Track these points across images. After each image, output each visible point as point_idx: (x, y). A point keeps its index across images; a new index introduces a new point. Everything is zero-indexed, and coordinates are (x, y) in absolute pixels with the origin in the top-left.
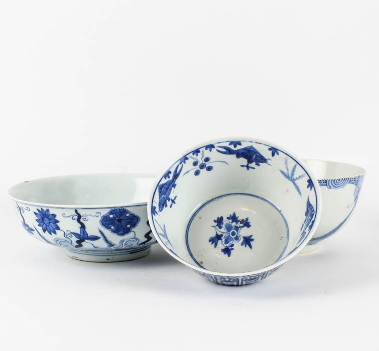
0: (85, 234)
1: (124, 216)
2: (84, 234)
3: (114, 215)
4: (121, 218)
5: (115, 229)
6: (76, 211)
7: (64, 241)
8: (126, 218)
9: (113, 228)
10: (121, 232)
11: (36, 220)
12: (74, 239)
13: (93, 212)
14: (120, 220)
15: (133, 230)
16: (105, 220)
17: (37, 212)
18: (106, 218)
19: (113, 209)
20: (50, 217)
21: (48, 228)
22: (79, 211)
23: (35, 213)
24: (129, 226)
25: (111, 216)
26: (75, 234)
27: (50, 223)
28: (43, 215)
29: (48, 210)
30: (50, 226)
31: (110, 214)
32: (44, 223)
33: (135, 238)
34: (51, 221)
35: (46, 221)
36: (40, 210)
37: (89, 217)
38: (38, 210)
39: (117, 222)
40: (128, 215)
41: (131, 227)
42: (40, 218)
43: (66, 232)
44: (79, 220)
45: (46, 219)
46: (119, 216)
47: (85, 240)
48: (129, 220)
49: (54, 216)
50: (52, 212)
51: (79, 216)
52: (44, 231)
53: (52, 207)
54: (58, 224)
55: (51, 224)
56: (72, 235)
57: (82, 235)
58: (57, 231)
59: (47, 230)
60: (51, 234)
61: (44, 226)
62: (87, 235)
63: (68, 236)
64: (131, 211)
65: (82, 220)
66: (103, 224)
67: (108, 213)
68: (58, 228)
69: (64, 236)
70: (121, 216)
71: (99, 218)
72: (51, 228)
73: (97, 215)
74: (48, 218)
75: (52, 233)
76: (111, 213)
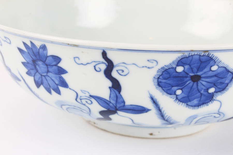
0: (119, 100)
1: (206, 69)
2: (117, 101)
3: (187, 67)
4: (199, 74)
5: (184, 95)
6: (104, 54)
7: (74, 107)
8: (210, 74)
9: (179, 92)
10: (195, 102)
11: (23, 63)
12: (97, 108)
13: (142, 59)
14: (196, 79)
15: (220, 97)
16: (166, 76)
17: (23, 48)
18: (168, 73)
19: (187, 54)
20: (48, 61)
21: (45, 81)
22: (110, 55)
23: (20, 50)
24: (212, 90)
25: (180, 69)
26: (98, 99)
27: (48, 71)
28: (35, 55)
29: (44, 47)
30: (48, 78)
31: (178, 65)
32: (37, 71)
33: (219, 113)
34: (50, 69)
35: (41, 67)
36: (29, 44)
37: (132, 68)
38: (25, 44)
39: (190, 83)
40: (214, 68)
41: (216, 92)
42: (29, 60)
43: (80, 94)
44: (108, 73)
45: (40, 63)
46: (195, 70)
47: (119, 112)
48: (214, 79)
49: (57, 59)
50: (51, 51)
51: (110, 66)
52: (38, 85)
53: (52, 42)
54: (64, 76)
55: (50, 74)
56: (93, 100)
57: (113, 102)
58: (62, 89)
59: (42, 83)
60: (50, 92)
61: (38, 76)
62: (124, 102)
63: (84, 101)
64: (223, 61)
65: (114, 74)
66: (159, 84)
67: (173, 62)
68: (65, 85)
69: (76, 100)
70: (199, 69)
71: (154, 72)
72: (51, 83)
73: (150, 65)
74: (44, 62)
75: (53, 92)
76: (180, 62)
